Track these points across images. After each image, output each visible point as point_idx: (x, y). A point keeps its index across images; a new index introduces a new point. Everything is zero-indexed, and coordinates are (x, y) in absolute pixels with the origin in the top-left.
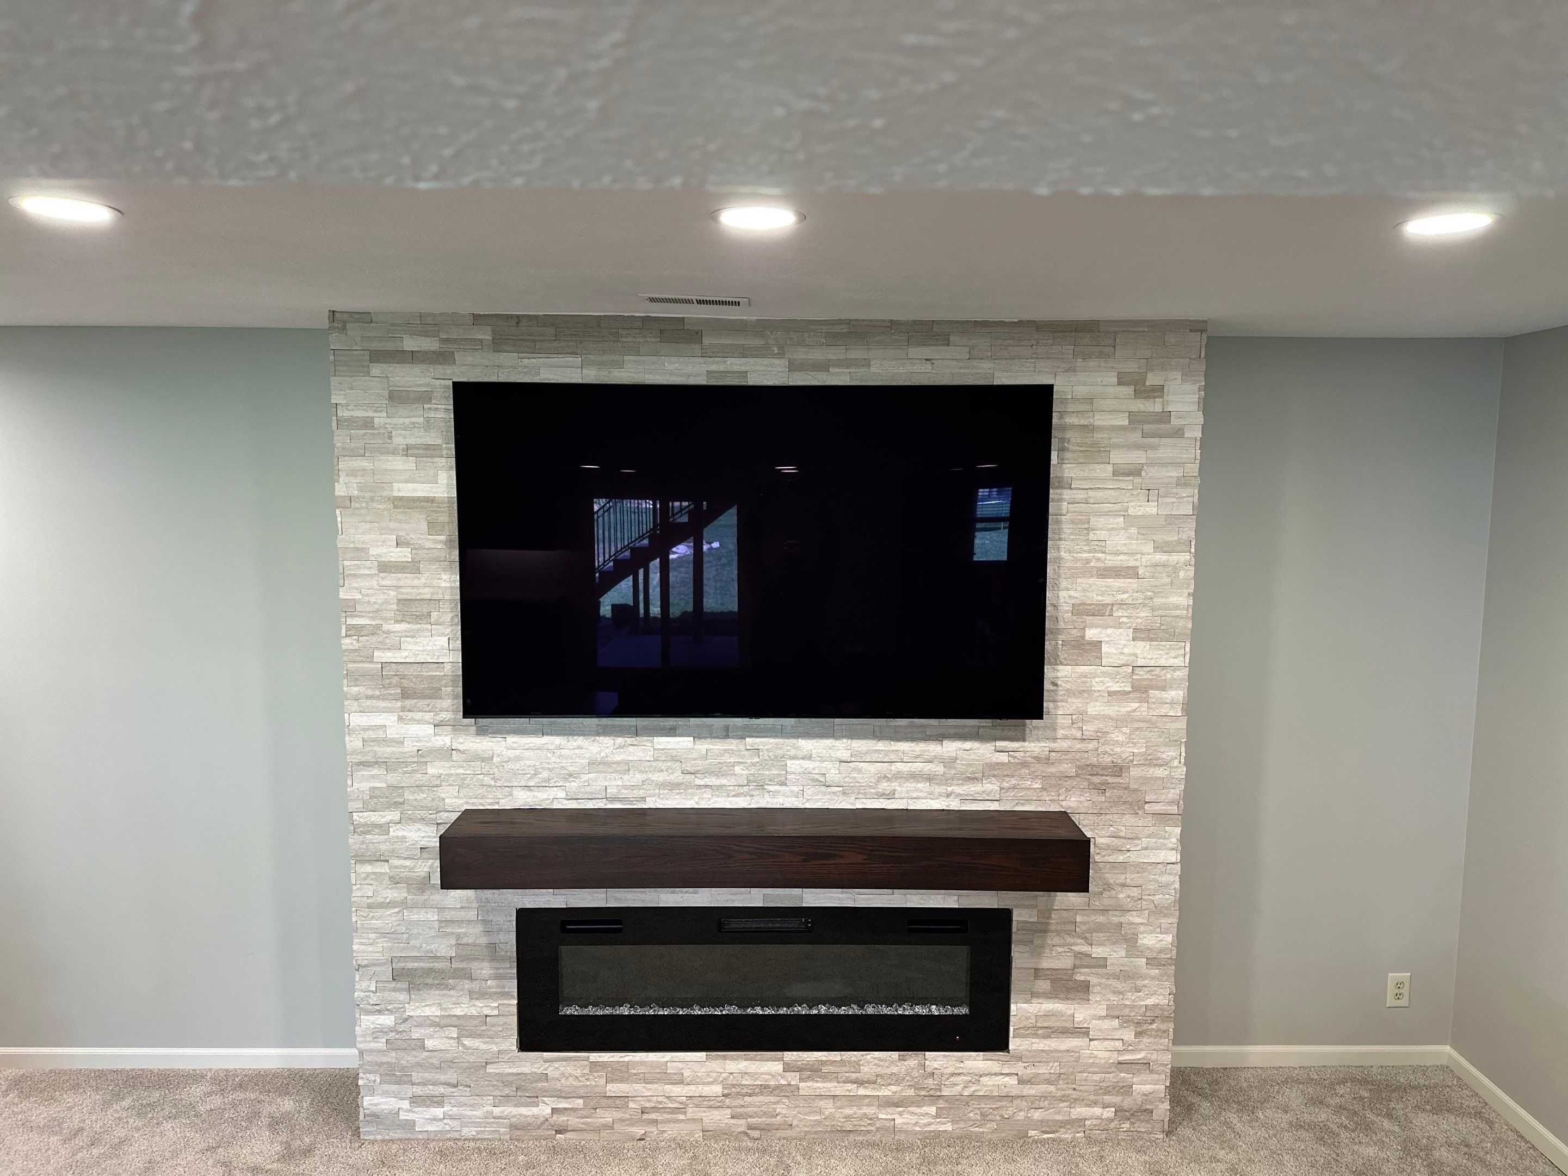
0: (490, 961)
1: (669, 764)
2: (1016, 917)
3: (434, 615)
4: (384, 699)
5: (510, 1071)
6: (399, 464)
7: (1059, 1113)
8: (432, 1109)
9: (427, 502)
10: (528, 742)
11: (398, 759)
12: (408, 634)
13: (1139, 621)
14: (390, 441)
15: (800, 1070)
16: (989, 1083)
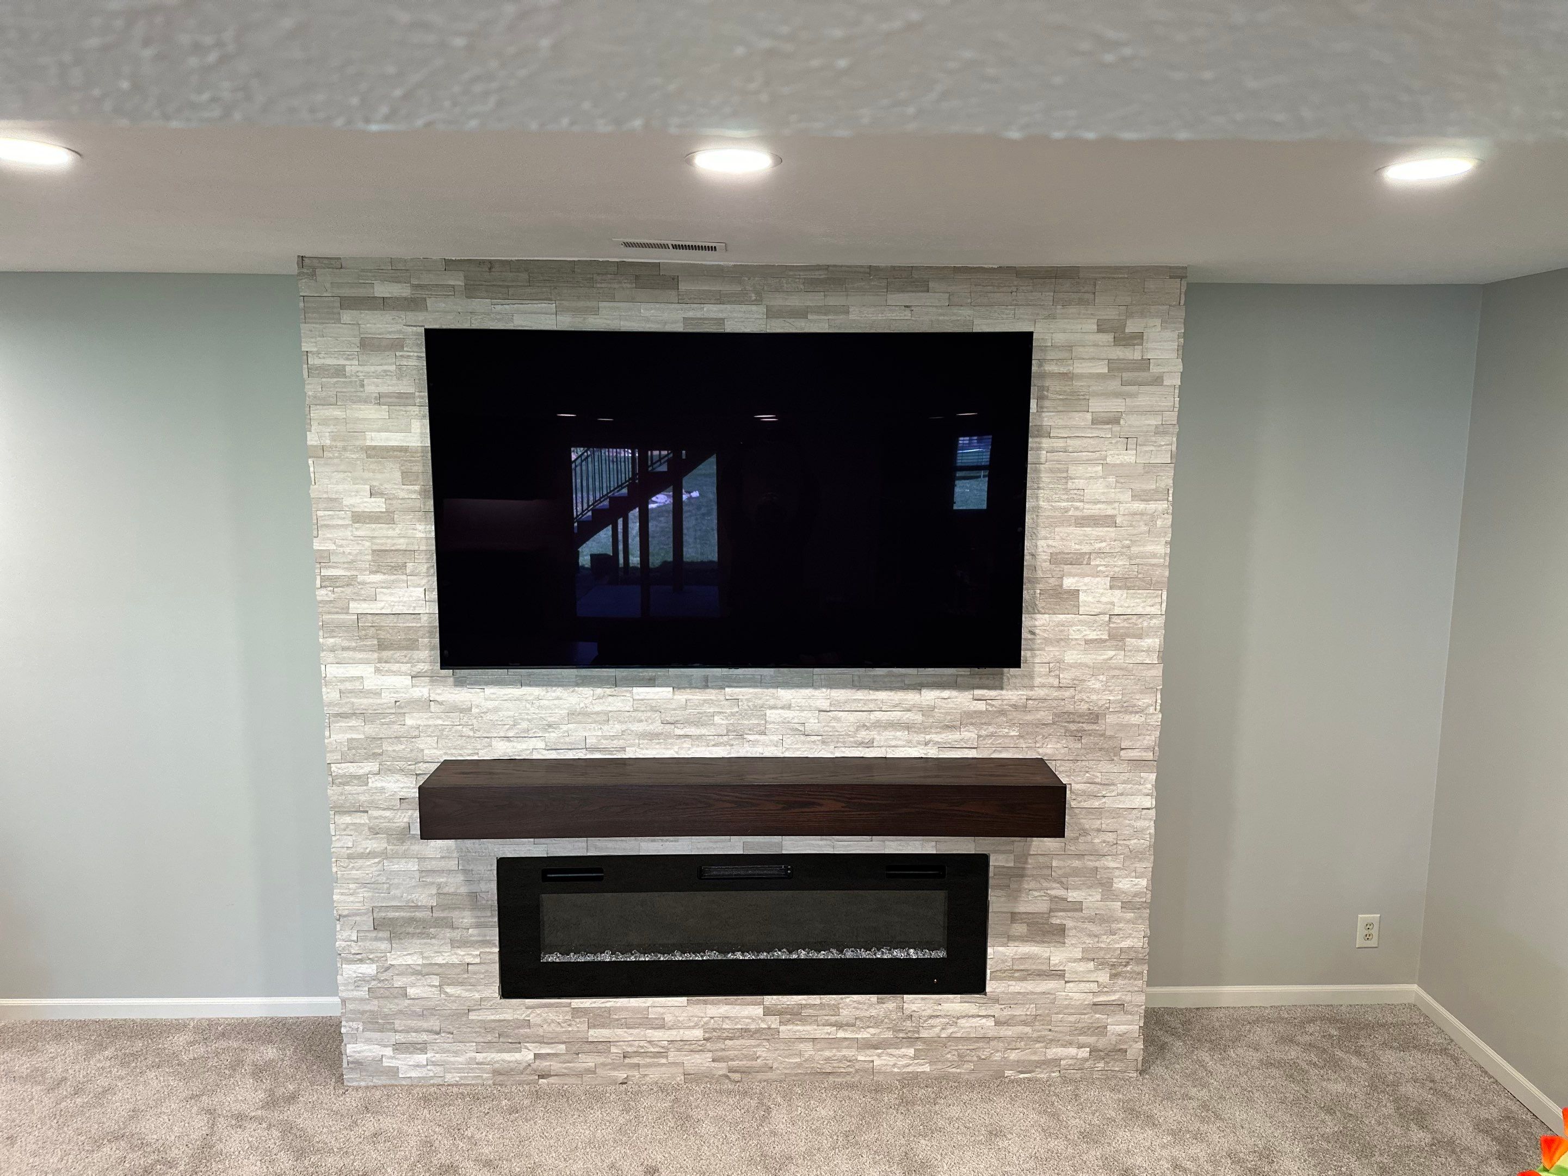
0: (472, 909)
1: (649, 714)
2: (993, 862)
3: (410, 566)
4: (360, 651)
5: (492, 1017)
6: (371, 412)
7: (1035, 1053)
8: (416, 1056)
9: (400, 451)
10: (507, 693)
11: (375, 710)
12: (384, 585)
13: (1117, 569)
14: (362, 389)
15: (780, 1013)
16: (967, 1025)
